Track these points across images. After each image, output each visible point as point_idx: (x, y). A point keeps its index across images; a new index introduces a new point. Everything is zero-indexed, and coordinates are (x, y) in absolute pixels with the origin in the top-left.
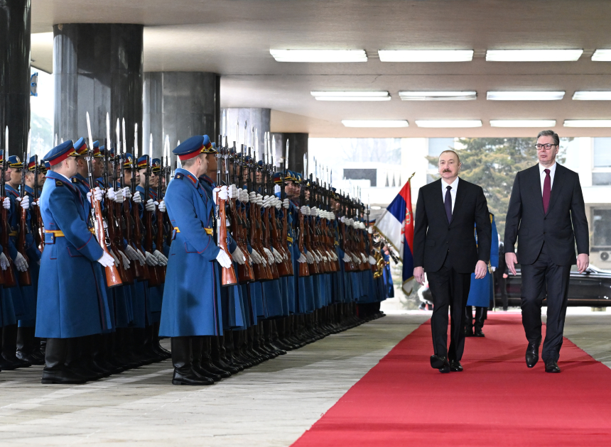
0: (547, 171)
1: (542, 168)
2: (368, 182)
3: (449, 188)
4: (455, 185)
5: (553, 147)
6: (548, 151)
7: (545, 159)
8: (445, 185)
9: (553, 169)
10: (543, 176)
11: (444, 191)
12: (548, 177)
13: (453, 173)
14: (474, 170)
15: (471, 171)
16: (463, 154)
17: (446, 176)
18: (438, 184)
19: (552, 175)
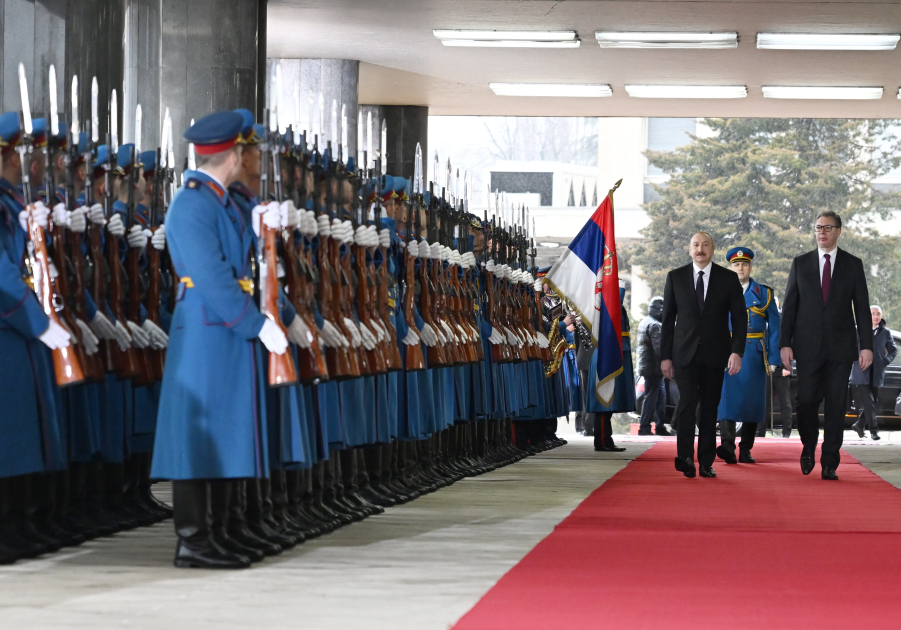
0: (827, 257)
1: (821, 253)
2: (537, 197)
3: (701, 273)
4: (707, 270)
7: (826, 243)
8: (697, 269)
9: (833, 254)
10: (822, 262)
11: (696, 277)
12: (828, 263)
14: (732, 178)
15: (726, 180)
16: (712, 147)
17: (699, 258)
18: (689, 268)
19: (833, 261)
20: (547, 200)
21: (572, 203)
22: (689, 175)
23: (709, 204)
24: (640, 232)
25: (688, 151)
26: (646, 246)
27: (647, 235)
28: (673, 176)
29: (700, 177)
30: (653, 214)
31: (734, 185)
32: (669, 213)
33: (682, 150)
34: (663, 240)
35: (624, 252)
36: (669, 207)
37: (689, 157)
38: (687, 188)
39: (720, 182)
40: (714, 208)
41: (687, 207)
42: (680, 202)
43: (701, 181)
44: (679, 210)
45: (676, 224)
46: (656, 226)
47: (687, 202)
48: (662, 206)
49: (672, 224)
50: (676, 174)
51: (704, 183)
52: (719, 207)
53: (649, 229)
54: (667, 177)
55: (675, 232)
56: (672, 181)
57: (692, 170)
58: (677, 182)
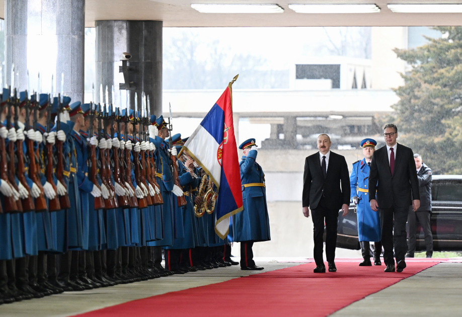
0: (392, 149)
1: (388, 148)
2: (328, 82)
3: (324, 157)
4: (327, 155)
5: (395, 134)
6: (392, 137)
7: (391, 142)
8: (322, 155)
9: (395, 147)
10: (389, 152)
11: (321, 159)
12: (393, 153)
13: (327, 148)
14: (455, 68)
15: (452, 69)
16: (441, 45)
17: (322, 150)
18: (317, 155)
19: (395, 151)
20: (336, 84)
21: (355, 86)
22: (426, 65)
23: (439, 87)
24: (392, 107)
25: (425, 49)
26: (395, 117)
27: (396, 109)
28: (414, 67)
29: (434, 67)
30: (400, 95)
31: (457, 73)
32: (411, 94)
33: (421, 48)
34: (407, 113)
35: (380, 121)
36: (412, 89)
37: (426, 53)
38: (424, 76)
39: (447, 71)
40: (444, 89)
41: (424, 90)
42: (419, 86)
43: (434, 70)
44: (418, 91)
45: (417, 101)
46: (402, 103)
47: (424, 86)
48: (406, 89)
49: (413, 101)
50: (416, 66)
51: (436, 72)
52: (447, 89)
53: (397, 105)
54: (410, 68)
55: (416, 107)
56: (413, 71)
57: (428, 62)
58: (417, 71)
